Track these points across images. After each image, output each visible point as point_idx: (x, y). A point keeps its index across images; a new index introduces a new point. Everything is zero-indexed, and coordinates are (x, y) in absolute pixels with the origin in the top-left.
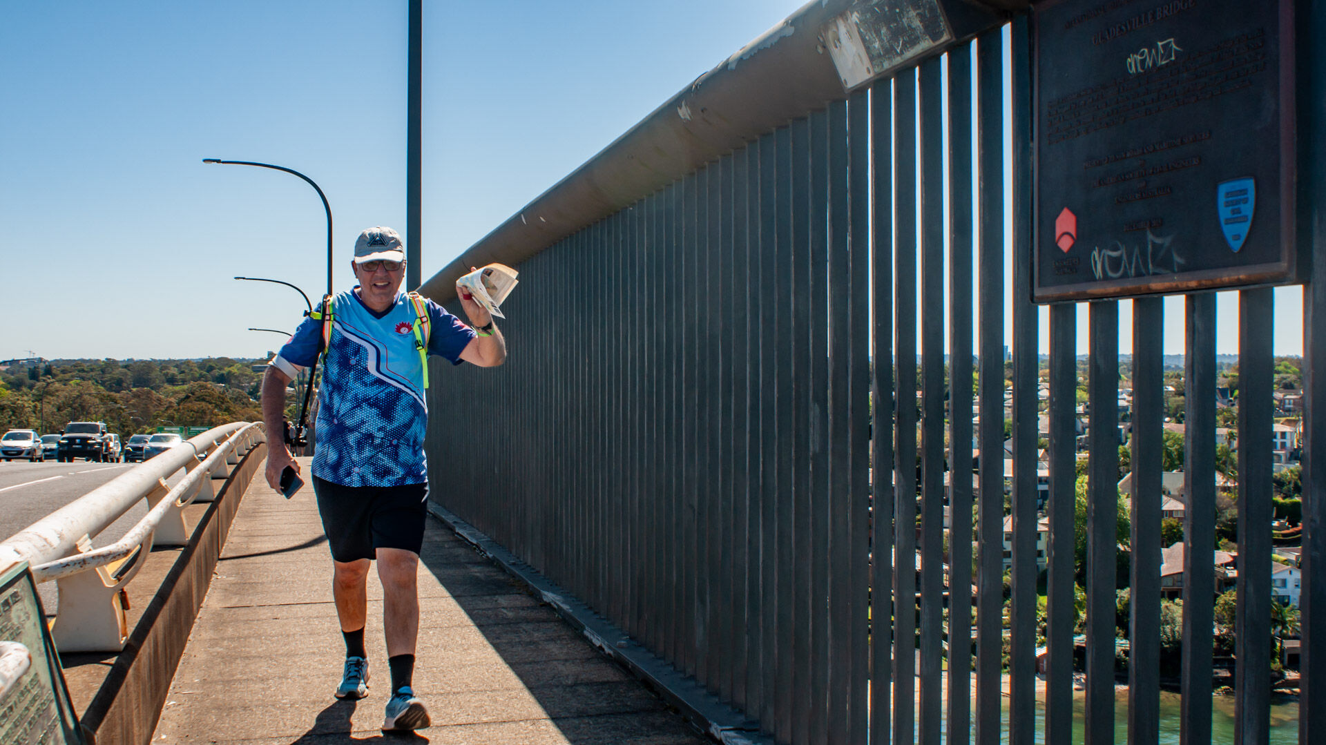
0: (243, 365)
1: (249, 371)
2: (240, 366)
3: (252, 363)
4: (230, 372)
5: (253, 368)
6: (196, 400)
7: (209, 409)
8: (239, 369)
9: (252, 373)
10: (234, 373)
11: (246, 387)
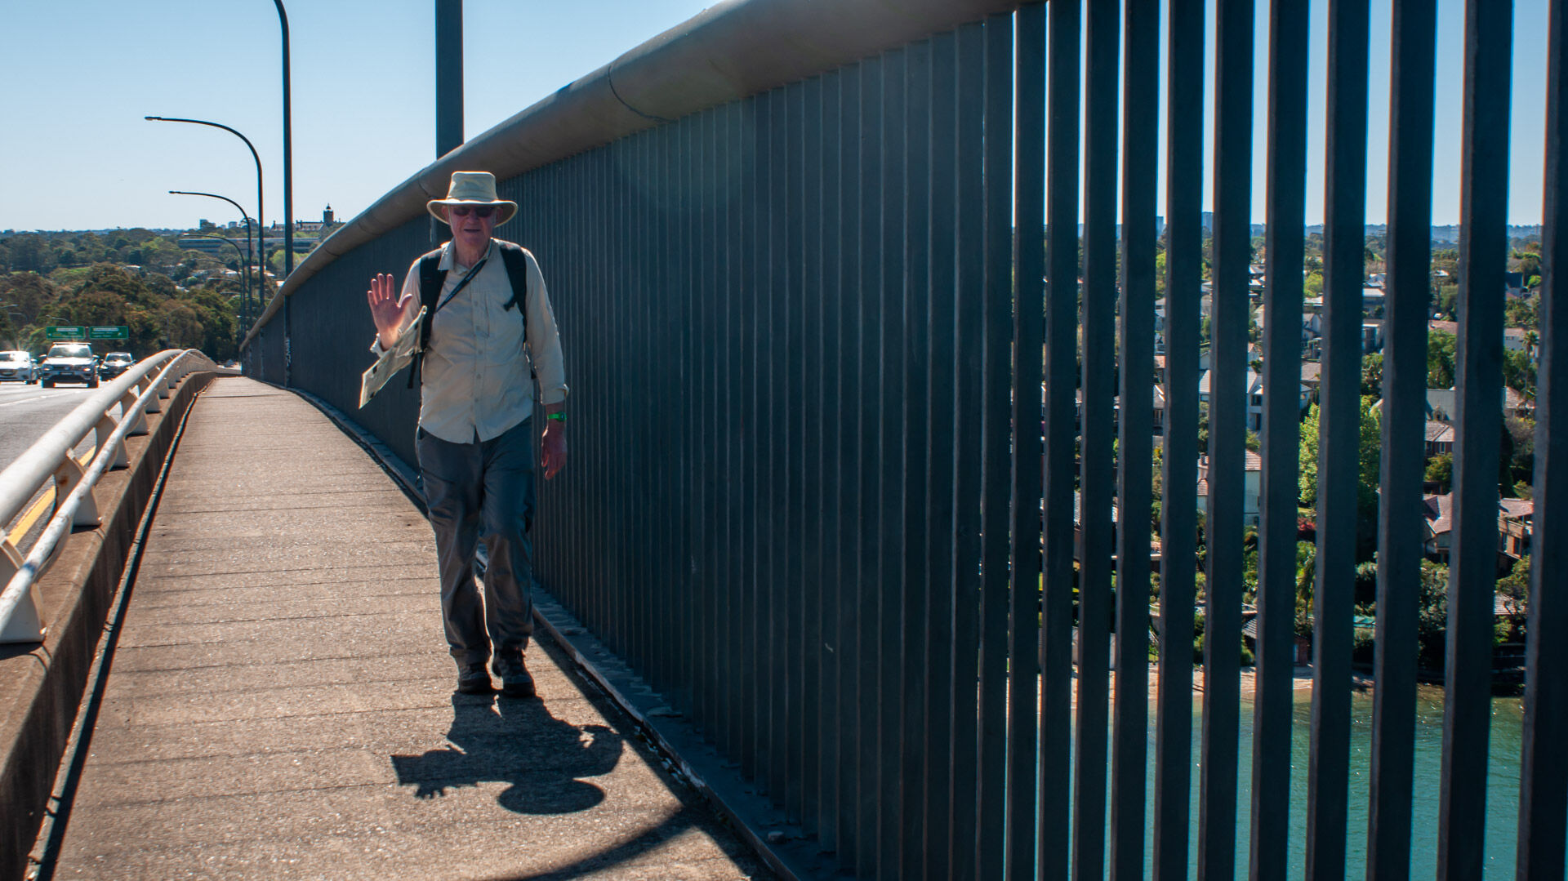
0: (165, 238)
1: (174, 247)
2: (162, 240)
4: (147, 249)
5: (180, 243)
6: (100, 290)
7: (118, 301)
8: (160, 245)
9: (180, 250)
10: (154, 251)
11: (171, 269)
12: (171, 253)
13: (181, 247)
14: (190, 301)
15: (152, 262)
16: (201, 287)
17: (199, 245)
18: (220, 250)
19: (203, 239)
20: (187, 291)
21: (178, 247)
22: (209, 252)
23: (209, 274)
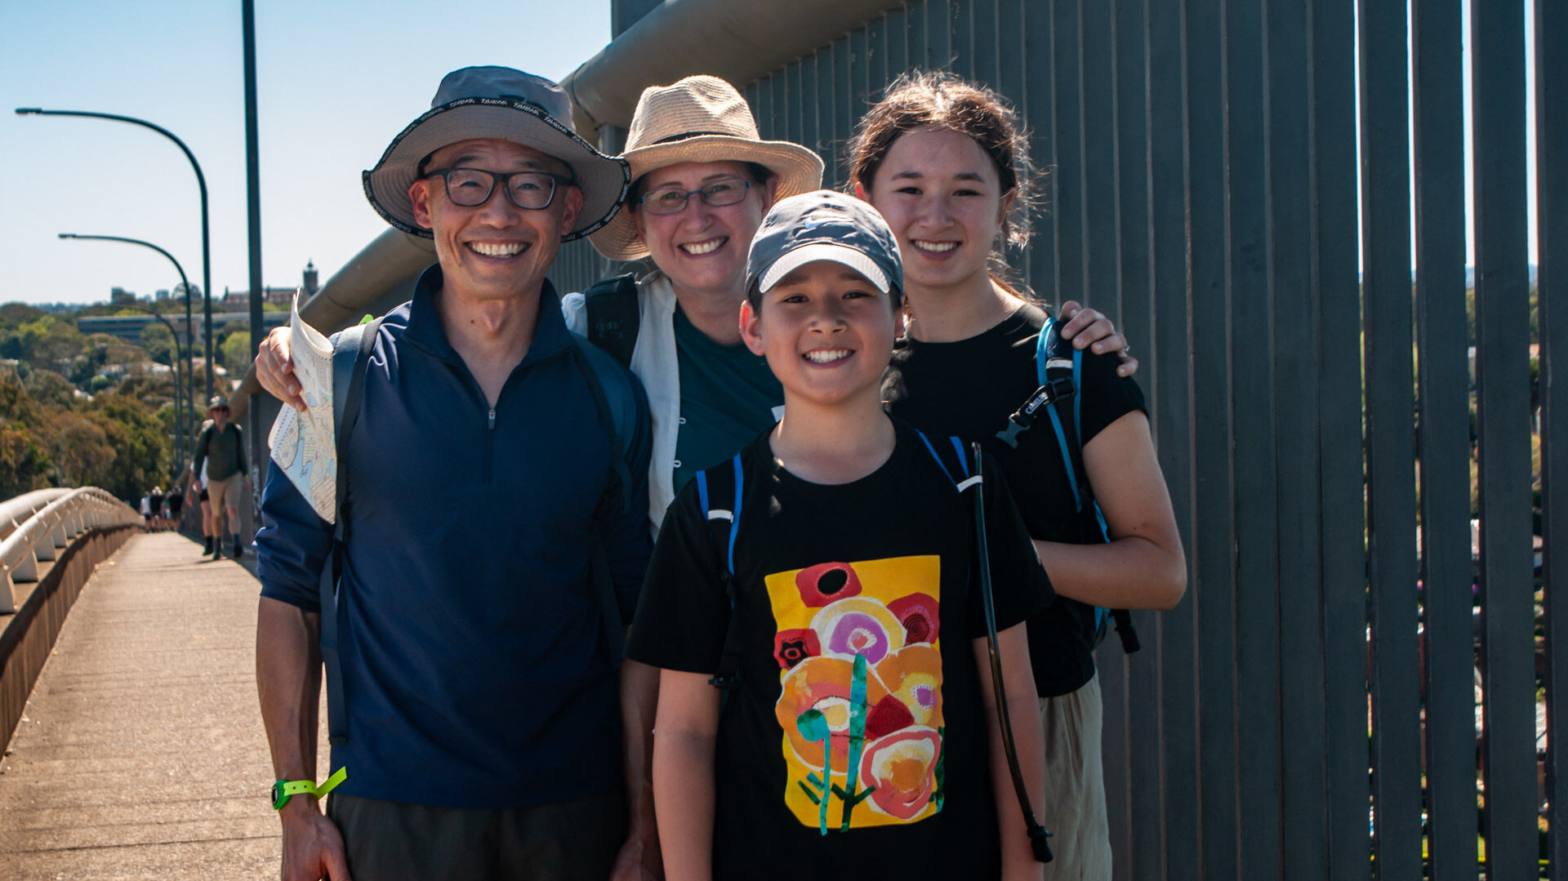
0: (58, 318)
1: (70, 332)
2: (52, 320)
3: (77, 313)
4: (30, 334)
5: (80, 323)
8: (49, 328)
9: (79, 336)
10: (40, 336)
11: (67, 365)
12: (66, 340)
13: (82, 331)
14: (95, 414)
15: (37, 354)
16: (112, 391)
17: (111, 327)
18: (143, 334)
19: (116, 317)
20: (90, 398)
21: (77, 331)
22: (126, 337)
23: (126, 371)
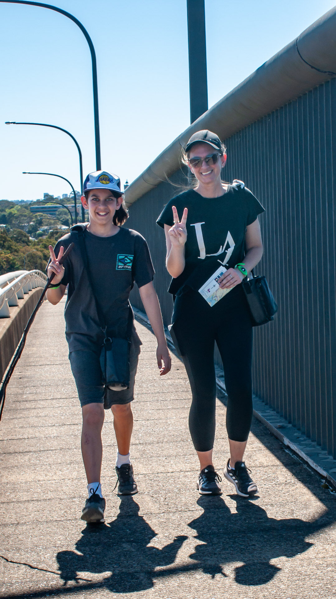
0: (22, 206)
1: (27, 212)
2: (20, 207)
3: (30, 204)
4: (10, 213)
5: (31, 208)
8: (18, 211)
9: (31, 214)
10: (15, 214)
11: (26, 226)
12: (25, 216)
13: (32, 212)
15: (13, 222)
16: (45, 237)
17: (44, 210)
18: (57, 213)
19: (46, 206)
20: (36, 240)
21: (30, 212)
22: (50, 214)
23: (50, 229)
